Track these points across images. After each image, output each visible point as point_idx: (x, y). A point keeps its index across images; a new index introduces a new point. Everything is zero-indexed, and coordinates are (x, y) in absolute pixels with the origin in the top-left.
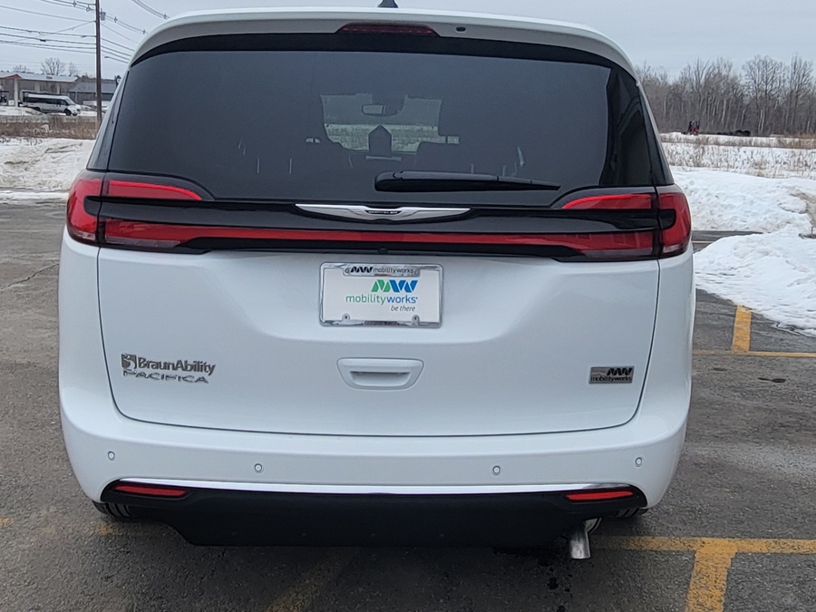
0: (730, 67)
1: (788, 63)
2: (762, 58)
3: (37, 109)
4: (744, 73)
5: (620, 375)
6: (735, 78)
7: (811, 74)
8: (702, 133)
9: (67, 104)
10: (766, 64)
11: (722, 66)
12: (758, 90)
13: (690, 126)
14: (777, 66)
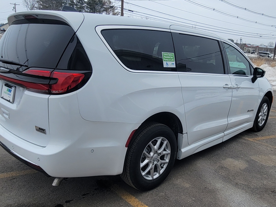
3: (261, 55)
5: (42, 130)
9: (269, 54)
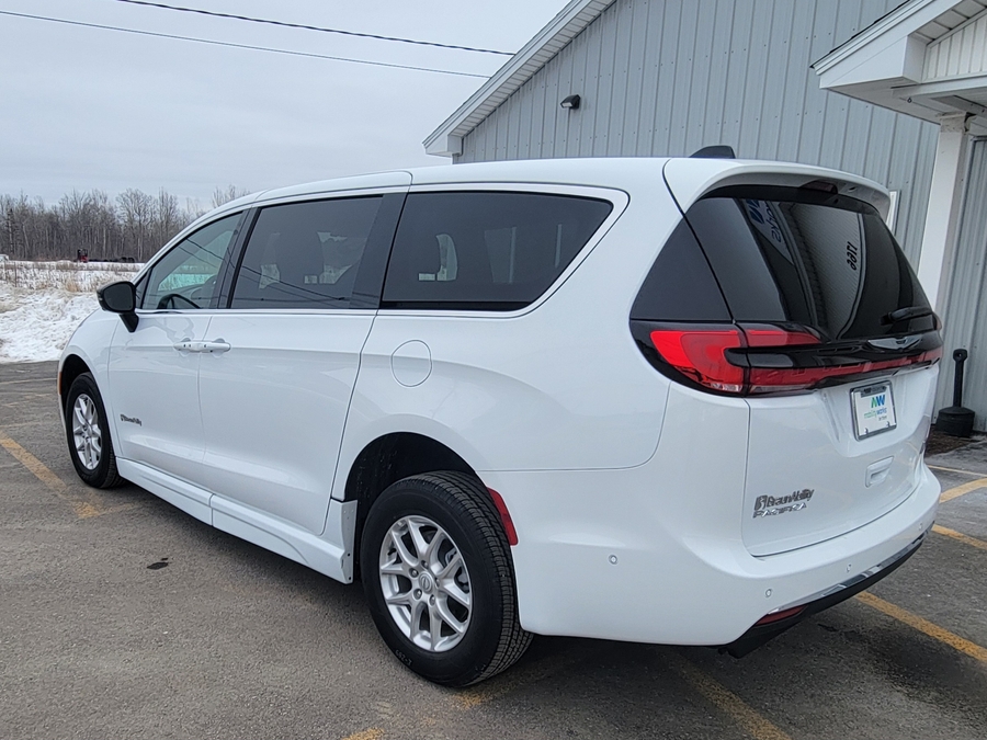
0: (106, 199)
1: (157, 197)
2: (133, 190)
4: (119, 205)
6: (111, 209)
7: (177, 207)
8: (91, 261)
10: (137, 197)
11: (98, 198)
12: (131, 221)
13: (79, 254)
14: (147, 199)
